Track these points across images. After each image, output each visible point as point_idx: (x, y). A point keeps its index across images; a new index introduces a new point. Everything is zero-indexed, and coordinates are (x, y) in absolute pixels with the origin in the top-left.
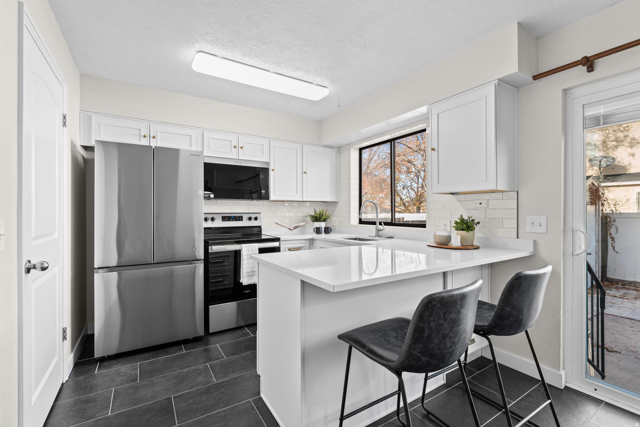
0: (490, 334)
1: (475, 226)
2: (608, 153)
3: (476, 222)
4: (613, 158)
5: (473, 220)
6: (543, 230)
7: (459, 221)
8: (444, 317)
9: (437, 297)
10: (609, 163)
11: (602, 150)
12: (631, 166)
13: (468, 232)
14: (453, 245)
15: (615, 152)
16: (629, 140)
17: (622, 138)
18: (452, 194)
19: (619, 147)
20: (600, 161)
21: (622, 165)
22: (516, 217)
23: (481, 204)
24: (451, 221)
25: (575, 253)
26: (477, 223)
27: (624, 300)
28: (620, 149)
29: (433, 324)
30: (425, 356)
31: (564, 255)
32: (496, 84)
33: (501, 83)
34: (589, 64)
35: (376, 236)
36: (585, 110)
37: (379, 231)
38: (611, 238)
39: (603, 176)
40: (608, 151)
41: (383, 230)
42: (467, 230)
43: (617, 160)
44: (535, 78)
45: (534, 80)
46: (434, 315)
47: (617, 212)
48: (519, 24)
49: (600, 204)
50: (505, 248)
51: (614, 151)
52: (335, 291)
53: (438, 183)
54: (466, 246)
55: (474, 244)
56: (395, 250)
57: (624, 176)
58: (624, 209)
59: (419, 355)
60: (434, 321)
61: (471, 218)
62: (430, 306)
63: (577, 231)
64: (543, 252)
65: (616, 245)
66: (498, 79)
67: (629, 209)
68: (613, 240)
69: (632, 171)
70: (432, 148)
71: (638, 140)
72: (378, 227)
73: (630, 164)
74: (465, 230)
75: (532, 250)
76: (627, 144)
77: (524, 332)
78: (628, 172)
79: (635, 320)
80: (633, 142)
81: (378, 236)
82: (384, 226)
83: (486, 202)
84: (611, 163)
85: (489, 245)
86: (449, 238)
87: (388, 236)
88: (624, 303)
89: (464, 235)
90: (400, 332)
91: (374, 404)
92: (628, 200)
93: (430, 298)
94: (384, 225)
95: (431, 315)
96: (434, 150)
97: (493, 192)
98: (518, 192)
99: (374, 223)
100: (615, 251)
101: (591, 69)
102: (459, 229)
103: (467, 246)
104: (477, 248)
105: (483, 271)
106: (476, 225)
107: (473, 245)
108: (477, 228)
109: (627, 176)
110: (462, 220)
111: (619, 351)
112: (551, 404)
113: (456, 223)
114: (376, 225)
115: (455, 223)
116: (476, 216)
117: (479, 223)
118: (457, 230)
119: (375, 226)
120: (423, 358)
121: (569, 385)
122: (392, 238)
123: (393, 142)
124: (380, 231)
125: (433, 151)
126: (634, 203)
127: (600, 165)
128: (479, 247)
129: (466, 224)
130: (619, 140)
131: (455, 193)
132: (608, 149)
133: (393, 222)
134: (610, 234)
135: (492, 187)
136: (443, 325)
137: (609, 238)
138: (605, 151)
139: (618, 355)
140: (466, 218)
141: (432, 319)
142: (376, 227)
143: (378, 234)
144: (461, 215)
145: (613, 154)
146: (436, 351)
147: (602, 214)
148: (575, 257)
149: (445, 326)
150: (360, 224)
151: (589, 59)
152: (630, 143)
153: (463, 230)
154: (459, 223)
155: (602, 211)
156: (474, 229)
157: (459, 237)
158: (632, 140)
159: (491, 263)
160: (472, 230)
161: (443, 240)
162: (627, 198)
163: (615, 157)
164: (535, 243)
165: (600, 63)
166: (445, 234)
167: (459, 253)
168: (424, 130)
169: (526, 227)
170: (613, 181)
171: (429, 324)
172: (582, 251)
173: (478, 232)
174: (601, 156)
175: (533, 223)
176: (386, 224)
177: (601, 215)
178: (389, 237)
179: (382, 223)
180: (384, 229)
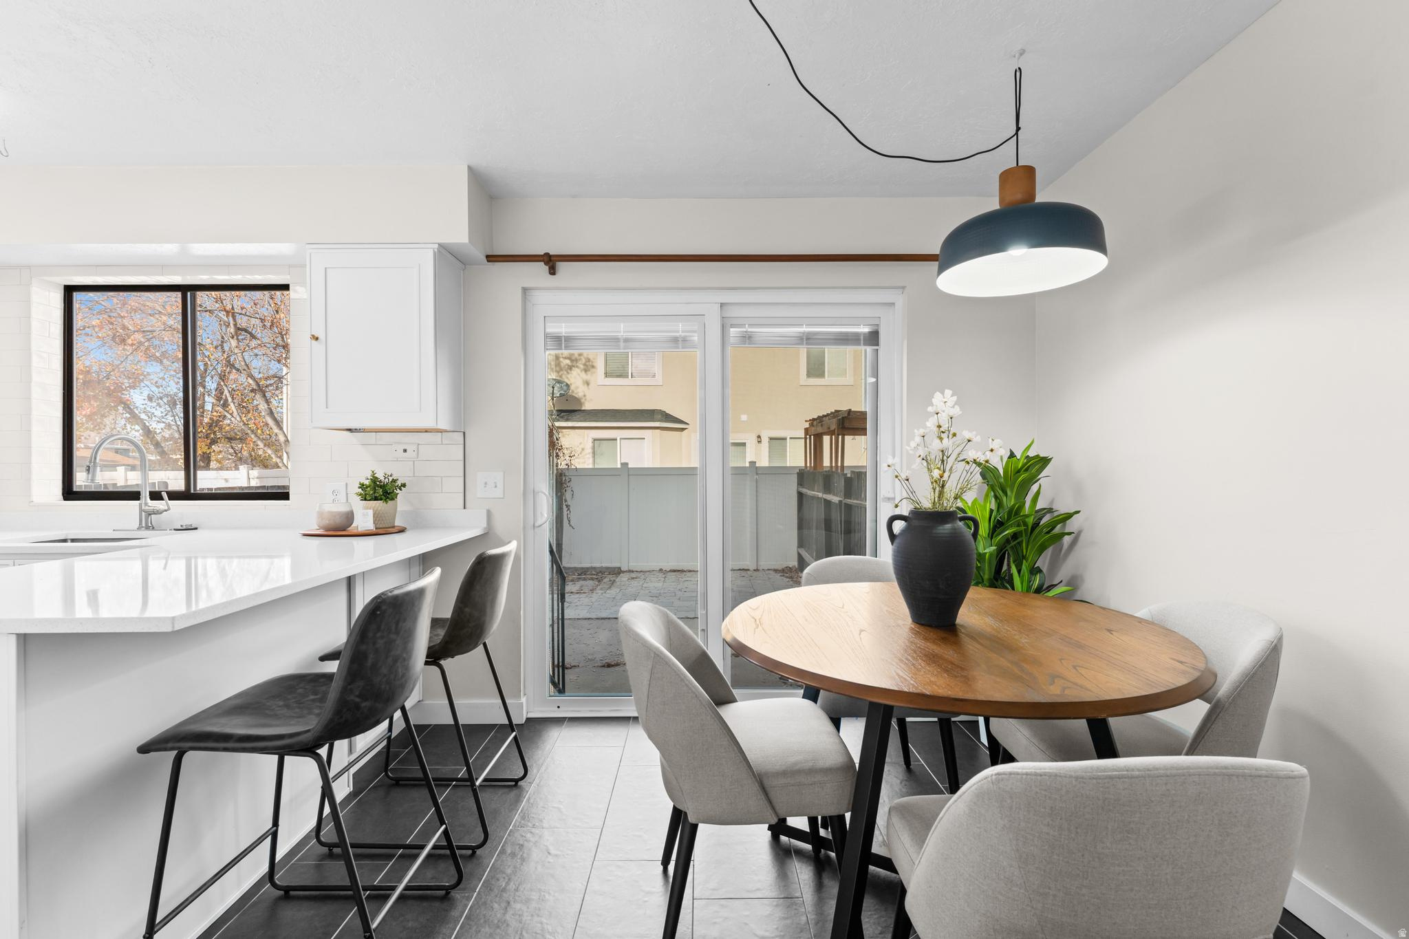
0: (440, 659)
1: (398, 491)
2: (561, 377)
3: (399, 483)
4: (567, 385)
5: (394, 481)
6: (498, 493)
7: (367, 482)
8: (396, 628)
9: (389, 597)
10: (562, 392)
11: (555, 369)
12: (586, 400)
13: (387, 502)
14: (359, 529)
15: (569, 376)
16: (584, 361)
17: (576, 356)
18: (350, 430)
19: (573, 368)
20: (553, 388)
21: (576, 396)
22: (462, 474)
23: (405, 451)
24: (347, 484)
25: (537, 525)
26: (401, 486)
27: (581, 596)
28: (575, 372)
29: (380, 643)
30: (366, 700)
31: (524, 528)
32: (436, 250)
33: (443, 251)
34: (551, 264)
35: (139, 529)
36: (547, 324)
37: (150, 514)
38: (567, 506)
39: (557, 410)
40: (561, 373)
41: (166, 511)
42: (384, 498)
43: (572, 387)
44: (491, 258)
45: (488, 261)
46: (382, 627)
47: (573, 467)
48: (470, 168)
49: (555, 455)
50: (445, 526)
51: (568, 373)
52: (177, 628)
53: (327, 408)
54: (384, 529)
55: (396, 525)
56: (196, 558)
57: (580, 412)
58: (579, 463)
59: (357, 700)
60: (382, 637)
61: (391, 476)
62: (378, 613)
63: (538, 492)
64: (500, 528)
65: (572, 516)
66: (439, 244)
67: (585, 462)
68: (569, 509)
69: (588, 406)
70: (313, 336)
71: (592, 362)
72: (146, 504)
73: (585, 396)
74: (381, 499)
75: (485, 525)
76: (582, 366)
77: (481, 646)
78: (583, 409)
79: (592, 619)
80: (587, 363)
81: (147, 528)
82: (169, 502)
83: (415, 447)
84: (565, 392)
85: (421, 523)
86: (350, 517)
87: (181, 526)
88: (581, 599)
89: (380, 508)
90: (289, 697)
91: (223, 872)
92: (583, 449)
93: (379, 600)
94: (169, 500)
95: (379, 629)
96: (317, 339)
97: (426, 432)
98: (464, 433)
99: (134, 496)
100: (570, 525)
101: (553, 271)
102: (368, 498)
103: (387, 528)
104: (402, 531)
105: (412, 570)
106: (401, 490)
107: (394, 527)
108: (401, 494)
109: (582, 414)
110: (374, 480)
111: (577, 664)
112: (515, 738)
113: (362, 486)
114: (139, 499)
115: (360, 488)
116: (400, 474)
117: (404, 485)
118: (365, 500)
119: (138, 502)
120: (363, 705)
121: (531, 715)
122: (196, 529)
123: (189, 293)
124: (152, 515)
125: (314, 342)
126: (589, 453)
127: (553, 394)
128: (406, 528)
129: (383, 487)
130: (573, 358)
131: (356, 429)
132: (561, 370)
133: (192, 492)
134: (566, 501)
135: (430, 424)
136: (395, 641)
137: (564, 507)
138: (558, 372)
139: (577, 670)
140: (380, 476)
141: (379, 635)
142: (140, 505)
143: (147, 523)
144: (373, 472)
145: (567, 378)
146: (383, 687)
147: (557, 469)
148: (536, 530)
149: (397, 642)
150: (65, 499)
151: (552, 258)
152: (585, 365)
153: (376, 499)
154: (369, 486)
155: (557, 464)
156: (396, 498)
157: (371, 512)
158: (586, 362)
159: (423, 554)
160: (393, 499)
161: (338, 521)
162: (582, 446)
163: (569, 383)
164: (489, 514)
165: (561, 266)
166: (343, 508)
167: (370, 541)
168: (285, 287)
169: (477, 492)
170: (567, 420)
171: (374, 643)
172: (544, 520)
173: (402, 502)
174: (553, 379)
175: (486, 483)
176: (174, 496)
177: (555, 472)
178: (184, 528)
179: (165, 495)
180: (169, 509)
